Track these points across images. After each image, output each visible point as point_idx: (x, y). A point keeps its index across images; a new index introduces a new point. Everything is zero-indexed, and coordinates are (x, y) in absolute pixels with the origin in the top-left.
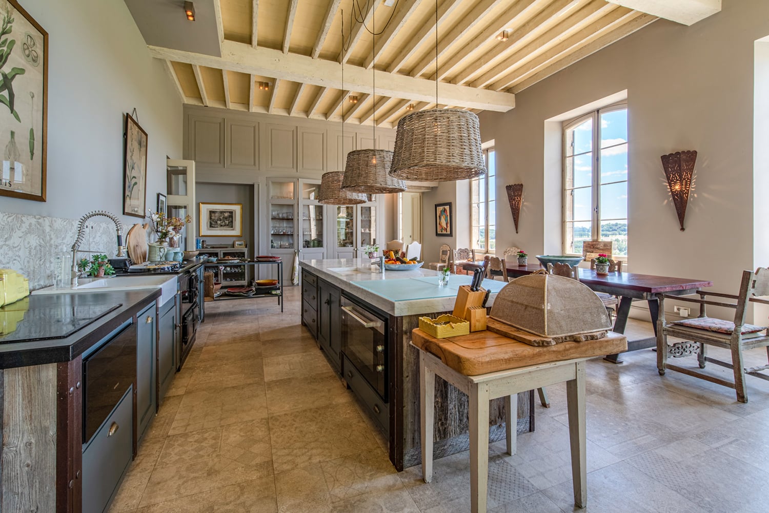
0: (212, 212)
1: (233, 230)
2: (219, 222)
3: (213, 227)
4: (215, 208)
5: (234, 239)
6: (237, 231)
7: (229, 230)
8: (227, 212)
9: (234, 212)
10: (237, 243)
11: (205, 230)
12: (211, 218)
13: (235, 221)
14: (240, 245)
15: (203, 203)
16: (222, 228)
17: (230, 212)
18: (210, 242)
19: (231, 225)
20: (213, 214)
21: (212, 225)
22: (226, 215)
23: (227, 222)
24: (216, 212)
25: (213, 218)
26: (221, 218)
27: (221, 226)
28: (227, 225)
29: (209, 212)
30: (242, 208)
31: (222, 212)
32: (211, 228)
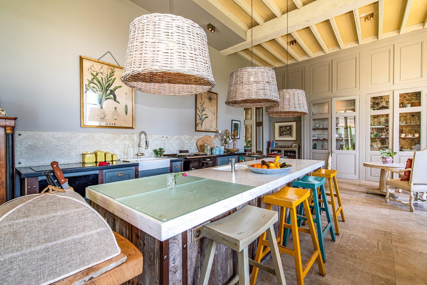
0: (281, 127)
1: (292, 137)
2: (284, 133)
3: (281, 135)
4: (282, 125)
5: (293, 142)
6: (294, 138)
7: (290, 137)
8: (289, 126)
9: (292, 126)
10: (294, 145)
11: (277, 138)
12: (280, 131)
13: (293, 131)
14: (295, 146)
15: (276, 122)
16: (286, 136)
17: (290, 126)
18: (280, 144)
19: (290, 134)
20: (281, 128)
21: (281, 134)
22: (288, 128)
23: (289, 132)
24: (283, 127)
25: (281, 130)
26: (285, 130)
27: (285, 135)
28: (288, 134)
29: (279, 127)
30: (297, 124)
31: (286, 127)
32: (280, 136)
